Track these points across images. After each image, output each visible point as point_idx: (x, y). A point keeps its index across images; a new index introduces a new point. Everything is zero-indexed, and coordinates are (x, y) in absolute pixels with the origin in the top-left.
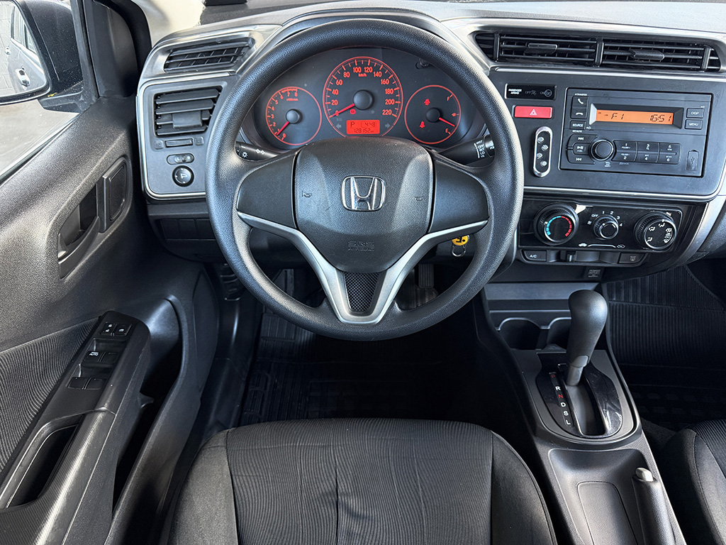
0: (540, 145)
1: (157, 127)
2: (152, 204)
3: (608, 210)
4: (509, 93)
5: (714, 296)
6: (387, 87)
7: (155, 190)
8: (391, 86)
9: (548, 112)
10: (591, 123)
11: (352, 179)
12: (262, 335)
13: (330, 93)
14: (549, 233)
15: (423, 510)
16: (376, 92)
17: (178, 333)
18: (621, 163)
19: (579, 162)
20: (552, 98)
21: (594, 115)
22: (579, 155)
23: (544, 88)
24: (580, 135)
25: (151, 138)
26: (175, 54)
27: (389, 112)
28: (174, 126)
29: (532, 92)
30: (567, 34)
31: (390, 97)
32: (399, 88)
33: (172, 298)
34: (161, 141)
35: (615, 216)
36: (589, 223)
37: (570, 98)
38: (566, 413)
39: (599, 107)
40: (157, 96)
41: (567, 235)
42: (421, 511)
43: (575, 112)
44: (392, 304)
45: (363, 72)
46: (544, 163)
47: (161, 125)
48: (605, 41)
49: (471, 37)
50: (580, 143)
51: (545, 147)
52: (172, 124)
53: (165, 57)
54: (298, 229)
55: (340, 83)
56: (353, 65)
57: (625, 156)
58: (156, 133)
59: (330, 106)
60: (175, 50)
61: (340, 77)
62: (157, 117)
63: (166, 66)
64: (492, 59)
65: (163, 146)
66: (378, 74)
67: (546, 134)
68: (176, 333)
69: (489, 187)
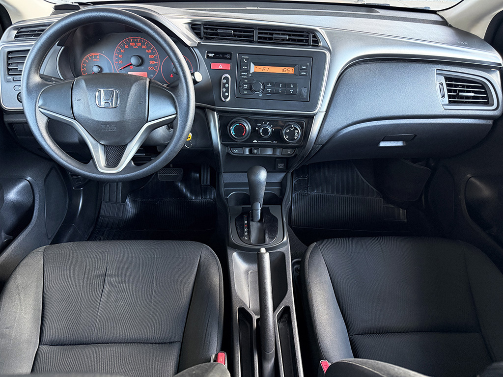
0: (224, 84)
1: (9, 70)
2: (6, 114)
3: (266, 122)
4: (208, 56)
5: (375, 189)
6: (149, 54)
7: (6, 105)
8: (152, 53)
9: (228, 66)
10: (251, 72)
11: (102, 90)
12: (100, 215)
13: (117, 57)
14: (234, 134)
15: (155, 283)
16: (144, 56)
17: (32, 200)
18: (267, 94)
19: (245, 94)
20: (230, 59)
21: (253, 68)
22: (246, 90)
23: (226, 53)
24: (246, 79)
25: (4, 75)
26: (22, 30)
27: (152, 68)
28: (19, 69)
29: (221, 55)
30: (238, 25)
31: (152, 59)
32: (157, 55)
33: (29, 178)
34: (10, 78)
35: (269, 124)
36: (257, 129)
37: (240, 59)
38: (246, 234)
39: (255, 64)
40: (9, 53)
41: (243, 134)
42: (153, 283)
43: (242, 67)
44: (130, 162)
45: (136, 45)
46: (227, 94)
47: (11, 69)
48: (259, 29)
49: (187, 26)
50: (246, 83)
51: (227, 85)
52: (17, 68)
53: (16, 32)
54: (75, 119)
55: (122, 51)
56: (130, 41)
57: (269, 90)
58: (8, 73)
59: (118, 64)
60: (22, 28)
61: (123, 48)
62: (9, 64)
63: (16, 37)
64: (201, 38)
65: (12, 80)
66: (145, 47)
67: (226, 78)
68: (31, 200)
69: (176, 97)
